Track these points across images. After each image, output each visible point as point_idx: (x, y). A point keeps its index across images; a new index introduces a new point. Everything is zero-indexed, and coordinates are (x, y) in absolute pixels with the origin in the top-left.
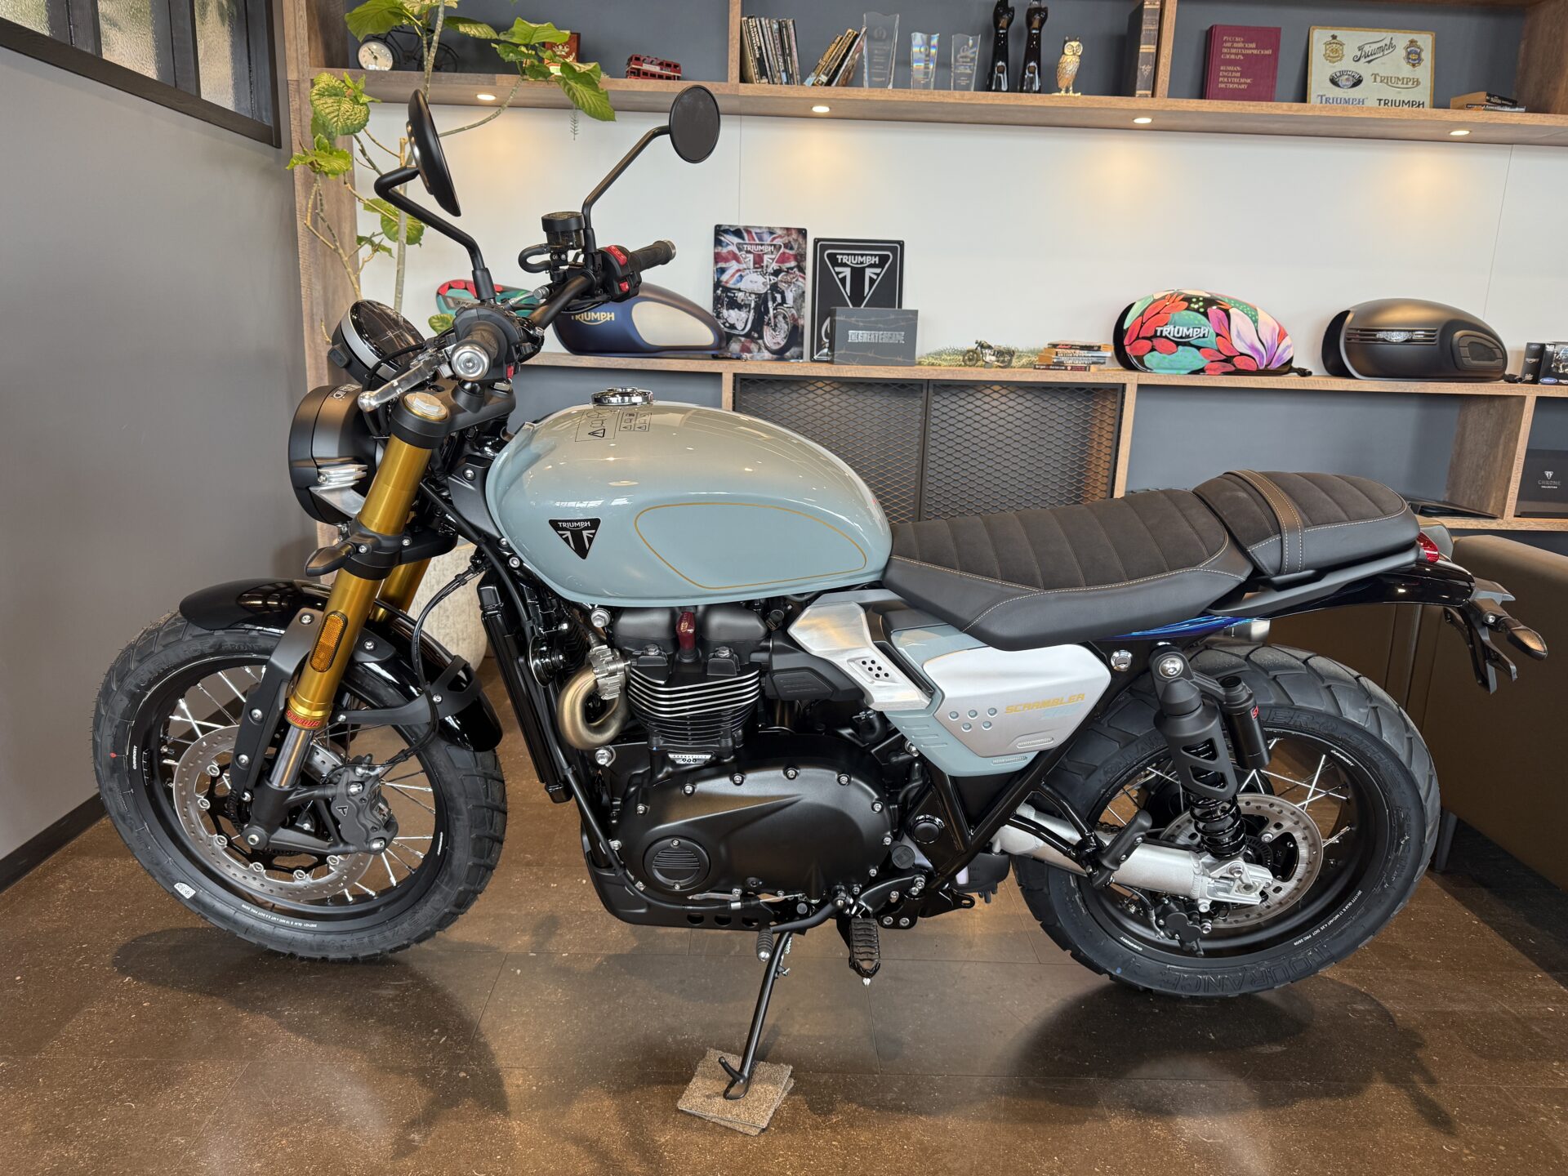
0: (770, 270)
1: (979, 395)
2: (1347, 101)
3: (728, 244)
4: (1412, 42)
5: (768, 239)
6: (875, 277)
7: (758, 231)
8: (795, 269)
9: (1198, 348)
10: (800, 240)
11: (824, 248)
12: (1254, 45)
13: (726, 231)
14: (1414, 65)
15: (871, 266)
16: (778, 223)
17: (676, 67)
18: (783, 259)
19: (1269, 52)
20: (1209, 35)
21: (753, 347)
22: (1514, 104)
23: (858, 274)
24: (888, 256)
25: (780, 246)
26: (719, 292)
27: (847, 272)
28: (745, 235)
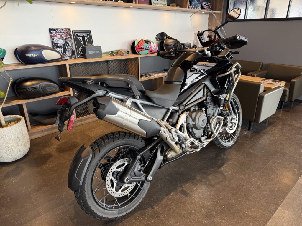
0: (64, 38)
3: (53, 33)
5: (62, 31)
6: (87, 39)
7: (59, 29)
8: (70, 38)
9: (148, 50)
10: (69, 31)
11: (75, 33)
13: (52, 30)
15: (86, 36)
16: (64, 27)
18: (67, 36)
21: (64, 56)
23: (83, 38)
24: (88, 34)
25: (65, 33)
26: (54, 44)
27: (81, 38)
28: (57, 31)
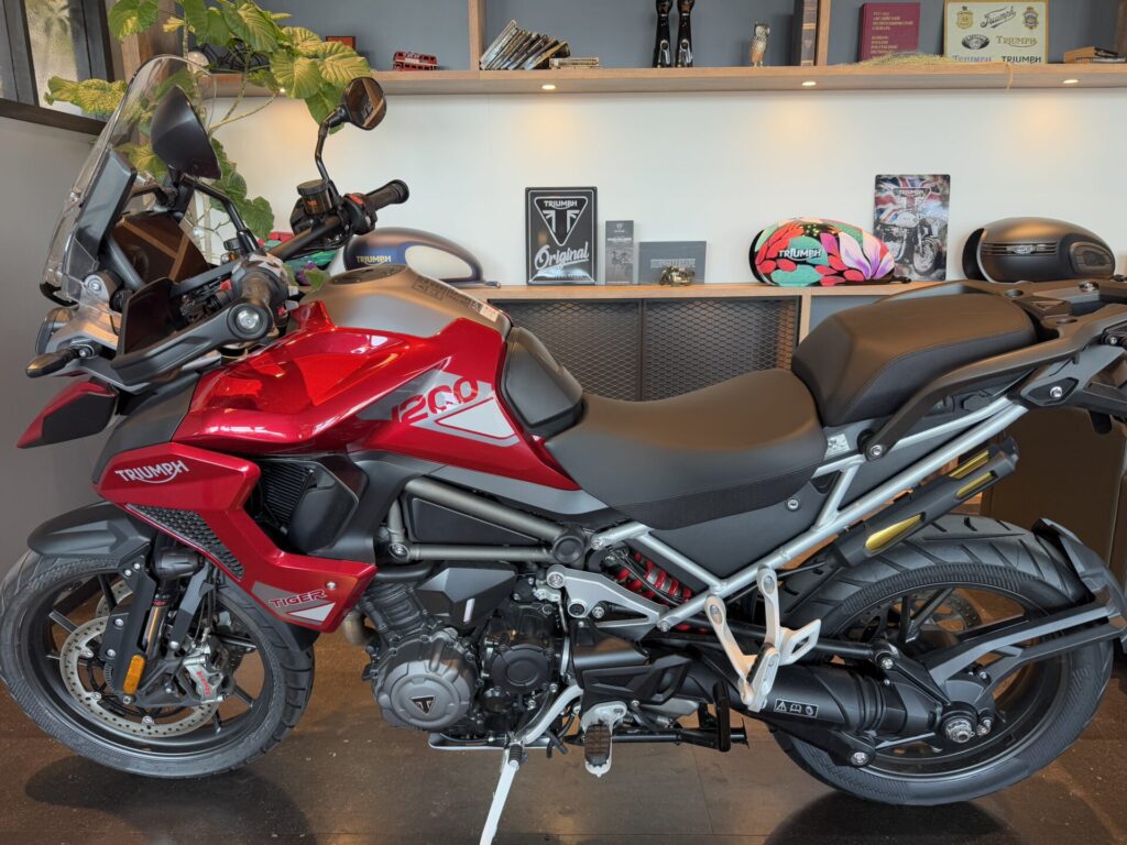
1: (684, 309)
2: (977, 60)
4: (1030, 9)
12: (898, 18)
14: (1031, 28)
17: (433, 59)
19: (911, 23)
20: (862, 11)
22: (1116, 55)
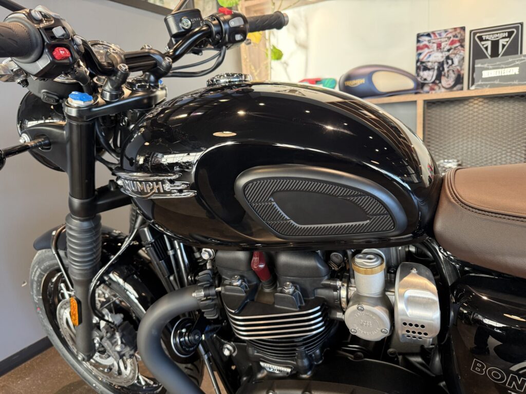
0: (446, 49)
3: (423, 41)
5: (444, 35)
6: (505, 43)
7: (439, 32)
8: (460, 47)
10: (462, 32)
13: (423, 35)
15: (503, 38)
16: (450, 26)
18: (453, 43)
21: (436, 87)
23: (495, 44)
24: (513, 32)
25: (450, 37)
26: (419, 64)
27: (489, 44)
28: (432, 35)
